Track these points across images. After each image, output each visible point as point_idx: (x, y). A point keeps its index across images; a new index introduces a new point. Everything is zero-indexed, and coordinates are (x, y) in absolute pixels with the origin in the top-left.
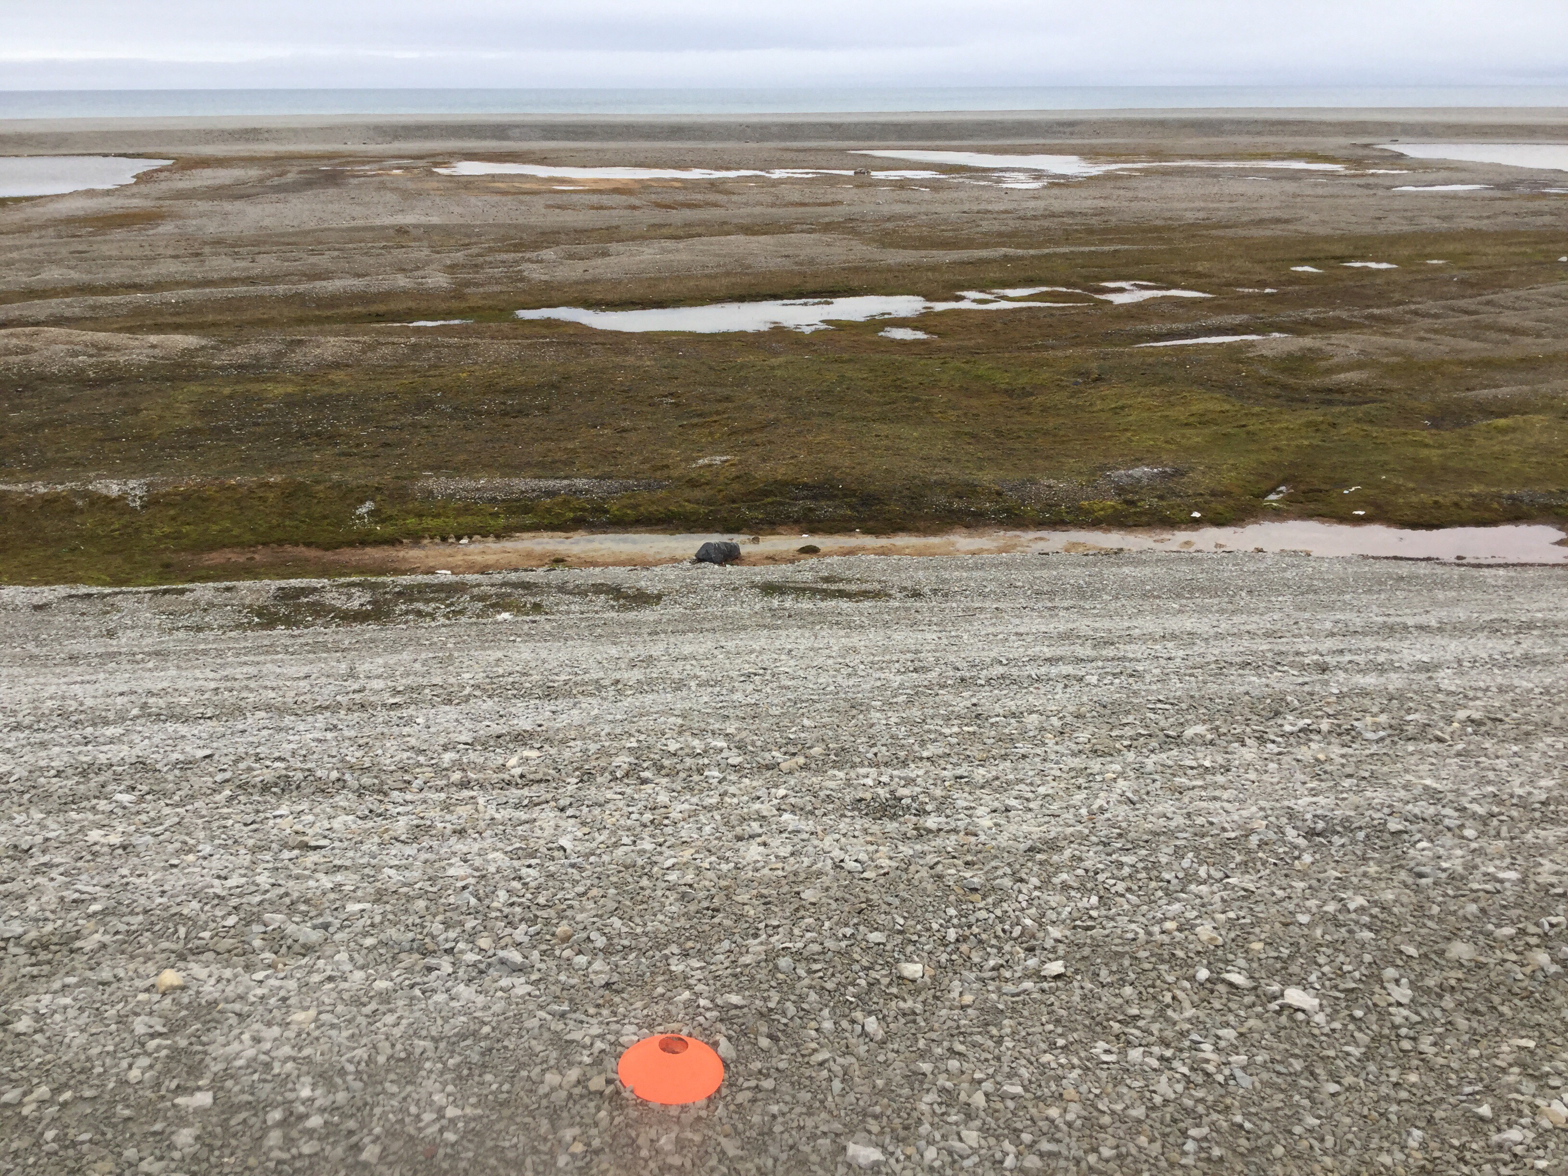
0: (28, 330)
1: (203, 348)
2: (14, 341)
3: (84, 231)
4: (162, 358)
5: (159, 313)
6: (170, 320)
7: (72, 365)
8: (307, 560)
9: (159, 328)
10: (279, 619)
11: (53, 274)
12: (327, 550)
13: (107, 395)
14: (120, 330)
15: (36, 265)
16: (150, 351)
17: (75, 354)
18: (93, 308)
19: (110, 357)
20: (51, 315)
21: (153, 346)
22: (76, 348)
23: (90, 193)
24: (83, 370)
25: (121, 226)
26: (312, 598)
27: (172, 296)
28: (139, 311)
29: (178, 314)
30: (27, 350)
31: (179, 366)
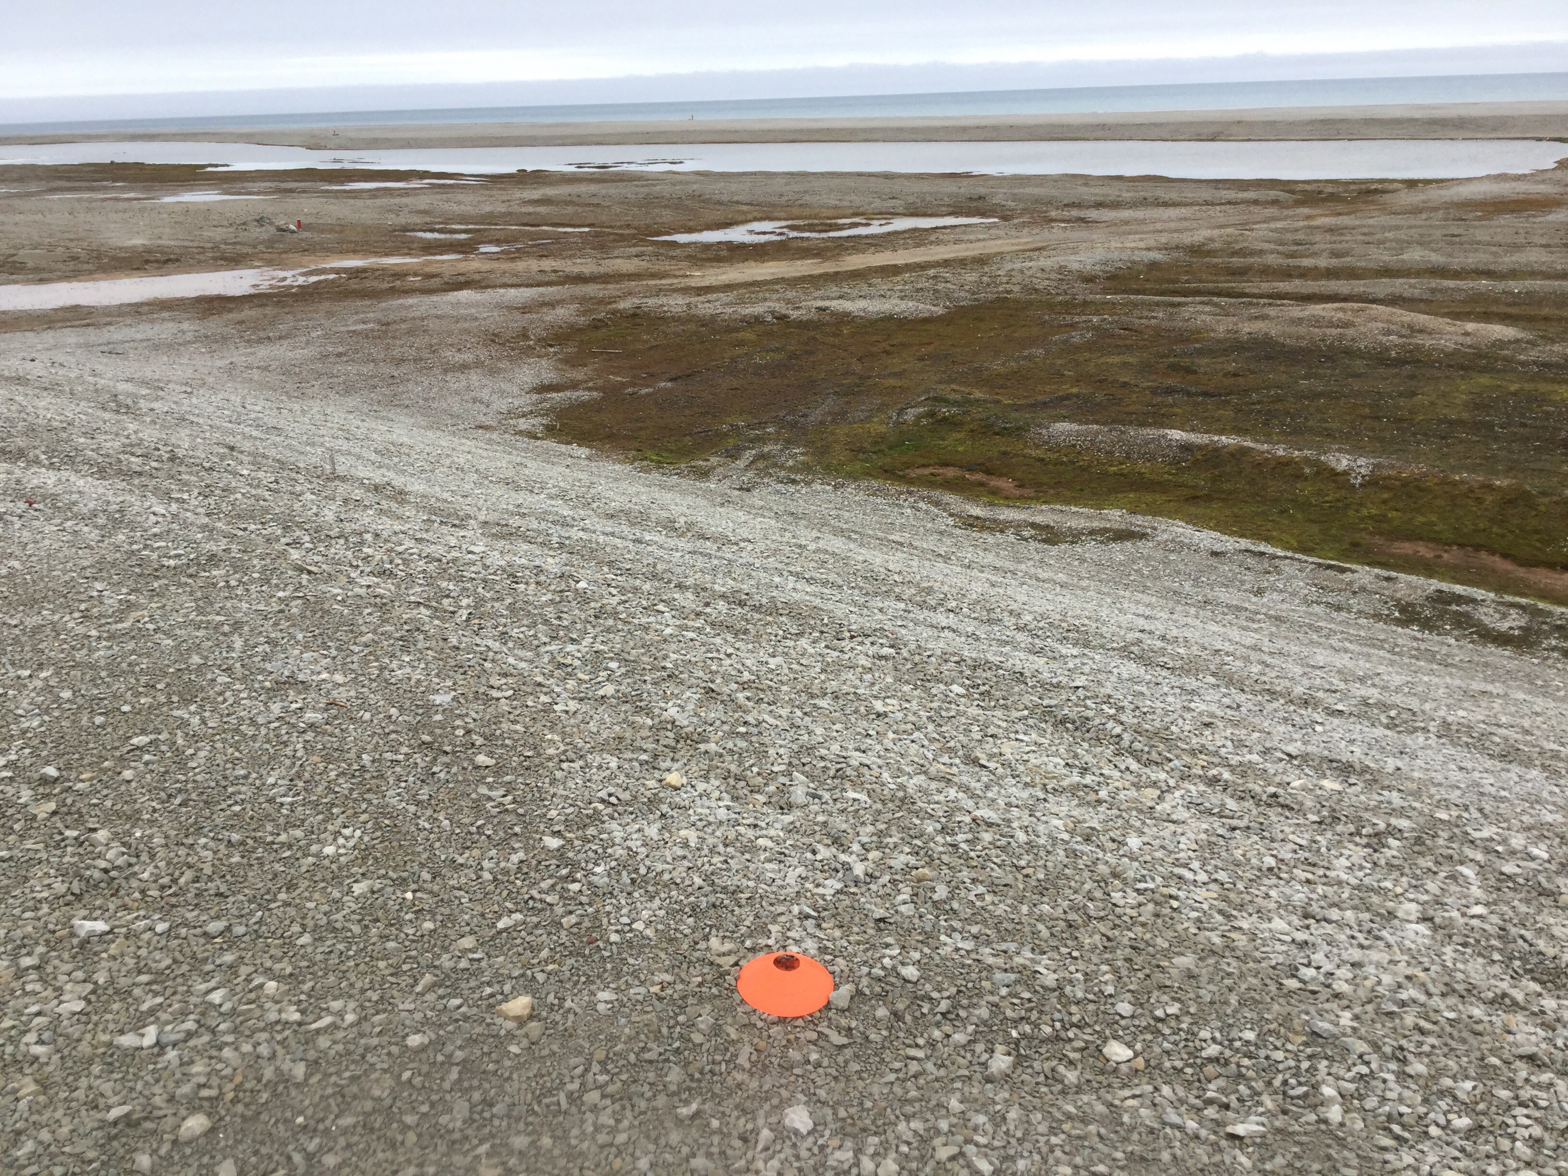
0: (1356, 305)
1: (1517, 341)
2: (1340, 315)
3: (1471, 216)
4: (1470, 347)
5: (1496, 301)
6: (1503, 309)
7: (1381, 343)
8: (1494, 571)
9: (1487, 317)
10: (1418, 620)
11: (1415, 256)
12: (1521, 565)
13: (1396, 375)
14: (1444, 315)
15: (1403, 245)
16: (1461, 339)
17: (1389, 333)
18: (1433, 291)
19: (1419, 340)
20: (1392, 294)
21: (1467, 334)
22: (1392, 327)
23: (1502, 178)
24: (1387, 349)
25: (1512, 211)
26: (1464, 608)
27: (1516, 286)
28: (1477, 298)
29: (1515, 304)
30: (1347, 325)
31: (1480, 356)
